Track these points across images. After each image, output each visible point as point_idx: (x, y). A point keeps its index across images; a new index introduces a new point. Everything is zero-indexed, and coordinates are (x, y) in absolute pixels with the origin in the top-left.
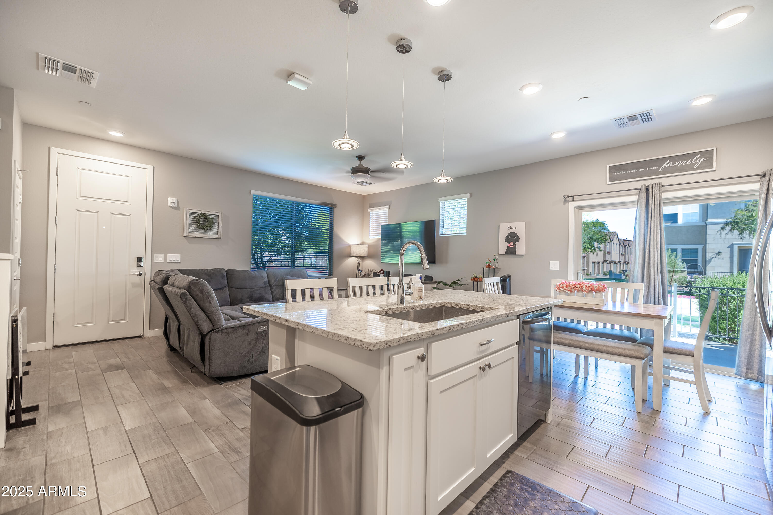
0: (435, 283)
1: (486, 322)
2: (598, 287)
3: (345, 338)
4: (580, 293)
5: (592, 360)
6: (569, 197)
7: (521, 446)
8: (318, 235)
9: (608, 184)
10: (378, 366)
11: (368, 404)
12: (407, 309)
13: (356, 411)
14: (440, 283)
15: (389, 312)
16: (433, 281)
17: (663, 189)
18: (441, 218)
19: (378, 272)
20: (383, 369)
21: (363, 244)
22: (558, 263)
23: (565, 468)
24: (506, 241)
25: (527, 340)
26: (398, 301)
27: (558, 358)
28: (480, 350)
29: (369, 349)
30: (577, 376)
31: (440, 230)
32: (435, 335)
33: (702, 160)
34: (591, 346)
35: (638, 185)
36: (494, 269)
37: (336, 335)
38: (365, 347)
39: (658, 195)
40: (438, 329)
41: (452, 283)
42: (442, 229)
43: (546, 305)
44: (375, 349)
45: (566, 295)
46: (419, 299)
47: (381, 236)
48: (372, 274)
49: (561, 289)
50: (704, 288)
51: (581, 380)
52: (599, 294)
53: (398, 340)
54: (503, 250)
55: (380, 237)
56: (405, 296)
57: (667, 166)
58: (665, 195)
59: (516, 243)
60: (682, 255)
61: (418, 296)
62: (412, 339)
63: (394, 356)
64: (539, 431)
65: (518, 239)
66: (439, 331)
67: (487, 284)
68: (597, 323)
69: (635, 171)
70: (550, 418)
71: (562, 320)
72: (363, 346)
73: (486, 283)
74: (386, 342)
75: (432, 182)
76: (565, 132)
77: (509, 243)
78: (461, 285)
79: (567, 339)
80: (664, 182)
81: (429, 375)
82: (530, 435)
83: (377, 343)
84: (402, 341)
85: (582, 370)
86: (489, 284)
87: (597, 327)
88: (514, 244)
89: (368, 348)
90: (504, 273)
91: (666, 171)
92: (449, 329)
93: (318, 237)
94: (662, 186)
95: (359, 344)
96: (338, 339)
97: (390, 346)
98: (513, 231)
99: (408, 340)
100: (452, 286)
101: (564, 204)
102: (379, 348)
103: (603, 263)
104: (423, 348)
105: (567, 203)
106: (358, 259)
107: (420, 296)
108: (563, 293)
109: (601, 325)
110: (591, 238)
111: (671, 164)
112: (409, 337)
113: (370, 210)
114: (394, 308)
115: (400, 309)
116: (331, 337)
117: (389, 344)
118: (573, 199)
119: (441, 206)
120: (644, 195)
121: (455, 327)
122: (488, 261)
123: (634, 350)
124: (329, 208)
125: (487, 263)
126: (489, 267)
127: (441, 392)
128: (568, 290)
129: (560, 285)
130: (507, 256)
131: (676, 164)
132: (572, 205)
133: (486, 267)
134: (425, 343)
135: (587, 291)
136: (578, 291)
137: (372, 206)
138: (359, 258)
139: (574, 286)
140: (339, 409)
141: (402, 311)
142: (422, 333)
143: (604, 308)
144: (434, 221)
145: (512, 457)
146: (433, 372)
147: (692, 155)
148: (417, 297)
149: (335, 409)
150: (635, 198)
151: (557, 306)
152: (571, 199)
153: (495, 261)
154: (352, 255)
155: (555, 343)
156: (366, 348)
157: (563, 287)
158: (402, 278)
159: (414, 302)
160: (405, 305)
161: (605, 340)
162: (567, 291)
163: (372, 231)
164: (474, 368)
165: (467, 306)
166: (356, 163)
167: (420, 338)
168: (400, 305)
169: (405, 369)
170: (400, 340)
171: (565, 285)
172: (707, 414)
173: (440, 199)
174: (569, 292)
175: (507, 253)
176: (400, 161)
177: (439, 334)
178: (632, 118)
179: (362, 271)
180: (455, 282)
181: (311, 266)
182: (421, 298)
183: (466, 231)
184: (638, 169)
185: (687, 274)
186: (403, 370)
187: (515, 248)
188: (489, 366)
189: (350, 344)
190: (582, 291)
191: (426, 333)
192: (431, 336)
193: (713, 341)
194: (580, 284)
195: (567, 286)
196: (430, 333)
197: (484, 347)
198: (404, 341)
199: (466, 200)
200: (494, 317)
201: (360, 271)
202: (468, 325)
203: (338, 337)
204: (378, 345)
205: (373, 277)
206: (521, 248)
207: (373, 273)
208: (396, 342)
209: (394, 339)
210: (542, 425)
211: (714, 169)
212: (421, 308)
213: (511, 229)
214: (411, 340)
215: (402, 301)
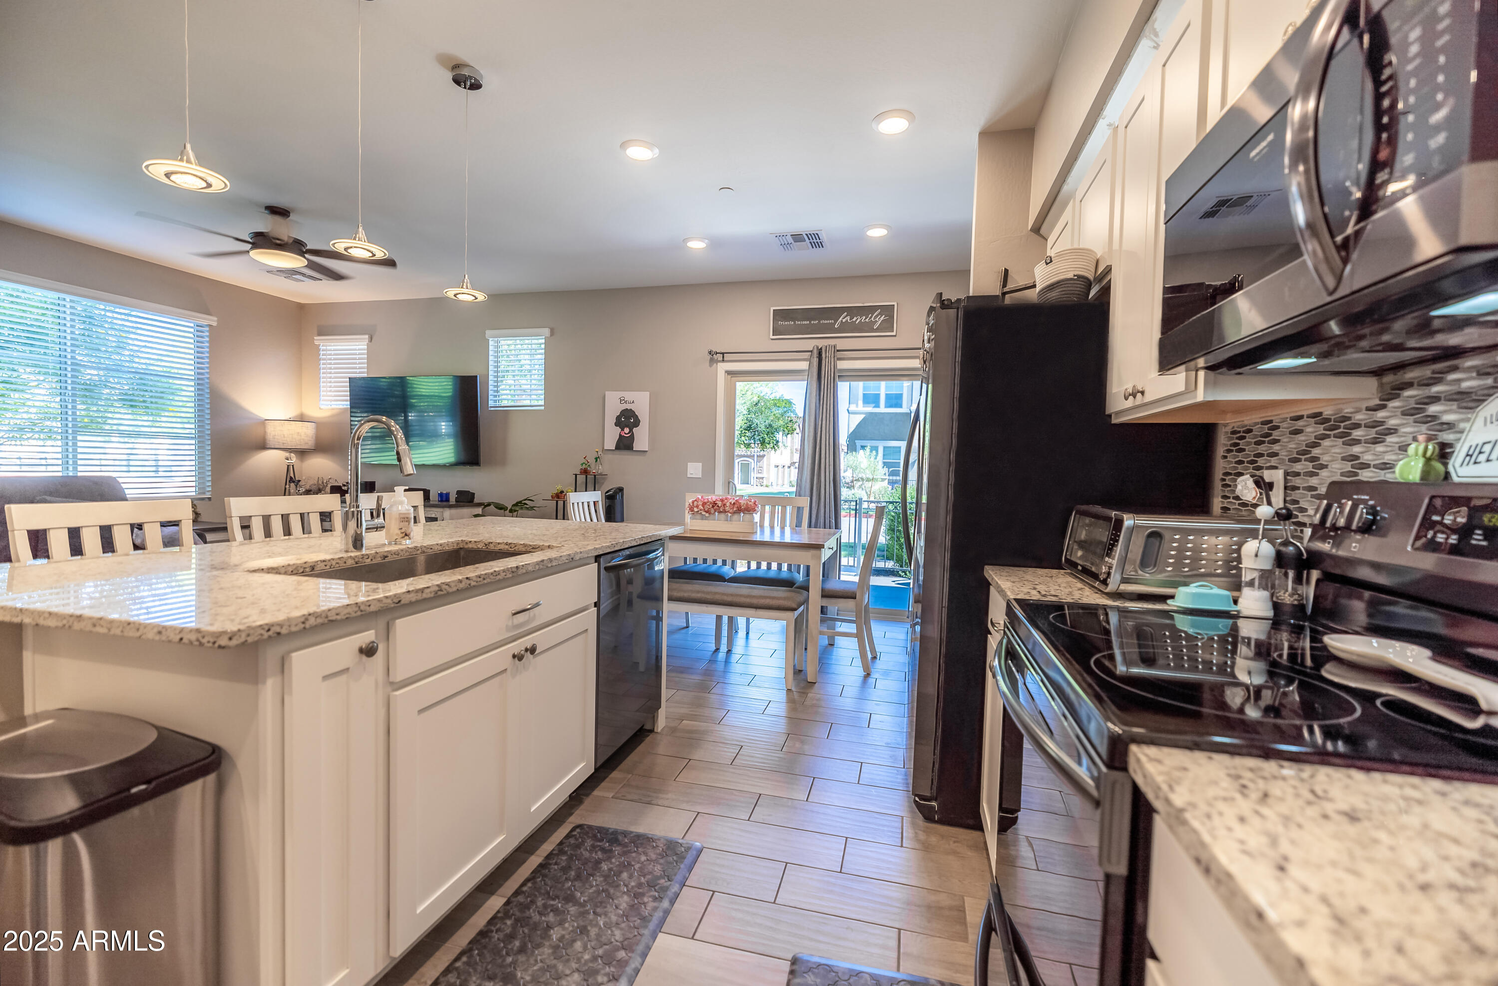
0: (479, 505)
1: (524, 571)
2: (747, 504)
3: (156, 630)
4: (723, 516)
5: (741, 622)
6: (717, 353)
7: (607, 779)
8: (162, 392)
9: (772, 339)
10: (255, 678)
11: (234, 765)
12: (369, 560)
13: (198, 784)
14: (489, 505)
15: (321, 566)
16: (476, 500)
17: (839, 354)
18: (491, 373)
19: (344, 485)
20: (264, 682)
21: (302, 419)
22: (699, 465)
23: (670, 796)
24: (616, 425)
25: (635, 600)
26: (347, 544)
27: (694, 625)
28: (513, 623)
29: (216, 645)
30: (717, 650)
31: (491, 397)
32: (402, 602)
33: (882, 318)
34: (729, 599)
35: (810, 345)
36: (595, 476)
37: (132, 625)
38: (209, 642)
39: (833, 363)
40: (409, 592)
41: (513, 505)
42: (495, 396)
43: (650, 537)
44: (234, 642)
45: (702, 519)
46: (402, 538)
47: (349, 403)
48: (328, 489)
49: (696, 510)
50: (891, 503)
51: (722, 655)
52: (747, 516)
53: (302, 620)
54: (610, 443)
55: (347, 404)
56: (366, 532)
57: (844, 321)
58: (842, 365)
59: (634, 430)
60: (884, 455)
61: (399, 532)
62: (342, 614)
63: (294, 655)
64: (641, 748)
65: (637, 423)
66: (412, 595)
67: (576, 505)
68: (749, 563)
69: (806, 322)
70: (661, 723)
71: (700, 561)
72: (204, 641)
73: (573, 504)
74: (267, 628)
75: (440, 296)
76: (707, 241)
77: (623, 430)
78: (532, 508)
79: (698, 592)
80: (841, 344)
81: (392, 683)
82: (625, 759)
83: (239, 630)
84: (312, 621)
85: (724, 640)
86: (580, 504)
87: (749, 567)
88: (631, 430)
89: (214, 643)
90: (610, 485)
91: (844, 328)
92: (437, 588)
93: (161, 398)
94: (838, 351)
95: (193, 637)
96: (138, 634)
97: (279, 634)
98: (629, 406)
99: (330, 618)
100: (515, 511)
101: (711, 366)
102: (246, 641)
103: (789, 467)
104: (373, 631)
105: (715, 364)
106: (287, 454)
107: (403, 531)
108: (698, 516)
109: (754, 565)
110: (770, 425)
111: (848, 318)
112: (333, 612)
113: (318, 340)
114: (333, 559)
115: (350, 560)
116: (118, 632)
117: (278, 629)
118: (723, 357)
119: (491, 348)
120: (815, 361)
121: (452, 585)
122: (584, 461)
123: (785, 599)
124: (192, 325)
125: (582, 464)
126: (585, 472)
127: (421, 711)
128: (706, 512)
129: (693, 502)
130: (618, 452)
131: (854, 320)
132: (722, 367)
133: (581, 473)
134: (381, 622)
135: (731, 511)
136: (720, 512)
137: (323, 332)
138: (291, 452)
139: (714, 504)
140: (143, 787)
141: (357, 563)
142: (368, 601)
143: (758, 537)
144: (476, 377)
145: (588, 801)
146: (399, 675)
147: (872, 309)
148: (397, 534)
149: (129, 789)
150: (804, 365)
151: (673, 538)
152: (720, 357)
153: (596, 461)
154: (271, 443)
155: (670, 599)
156: (210, 645)
157: (697, 507)
158: (357, 496)
159: (390, 544)
160: (364, 551)
161: (751, 588)
162: (704, 513)
163: (327, 391)
164: (502, 657)
165: (507, 547)
166: (265, 224)
167: (361, 611)
168: (352, 552)
169: (326, 678)
170: (307, 619)
171: (700, 503)
172: (868, 675)
173: (488, 333)
174: (707, 515)
175: (618, 447)
176: (354, 241)
177: (413, 600)
178: (798, 238)
179: (300, 483)
180: (520, 502)
181: (157, 471)
182: (406, 535)
183: (542, 403)
184: (810, 319)
185: (888, 483)
186: (321, 678)
187: (632, 438)
188: (532, 650)
189: (170, 641)
190: (726, 512)
191: (379, 600)
192: (393, 606)
193: (900, 576)
194: (722, 500)
195: (704, 504)
196: (389, 601)
197: (521, 618)
198: (319, 621)
199: (543, 341)
200: (543, 561)
201: (294, 482)
202: (484, 579)
203: (138, 630)
204: (243, 635)
205: (331, 493)
206: (642, 438)
207: (329, 486)
208: (296, 625)
209: (289, 619)
210: (648, 738)
211: (894, 334)
212: (406, 555)
213: (626, 402)
214: (339, 617)
215: (357, 542)
